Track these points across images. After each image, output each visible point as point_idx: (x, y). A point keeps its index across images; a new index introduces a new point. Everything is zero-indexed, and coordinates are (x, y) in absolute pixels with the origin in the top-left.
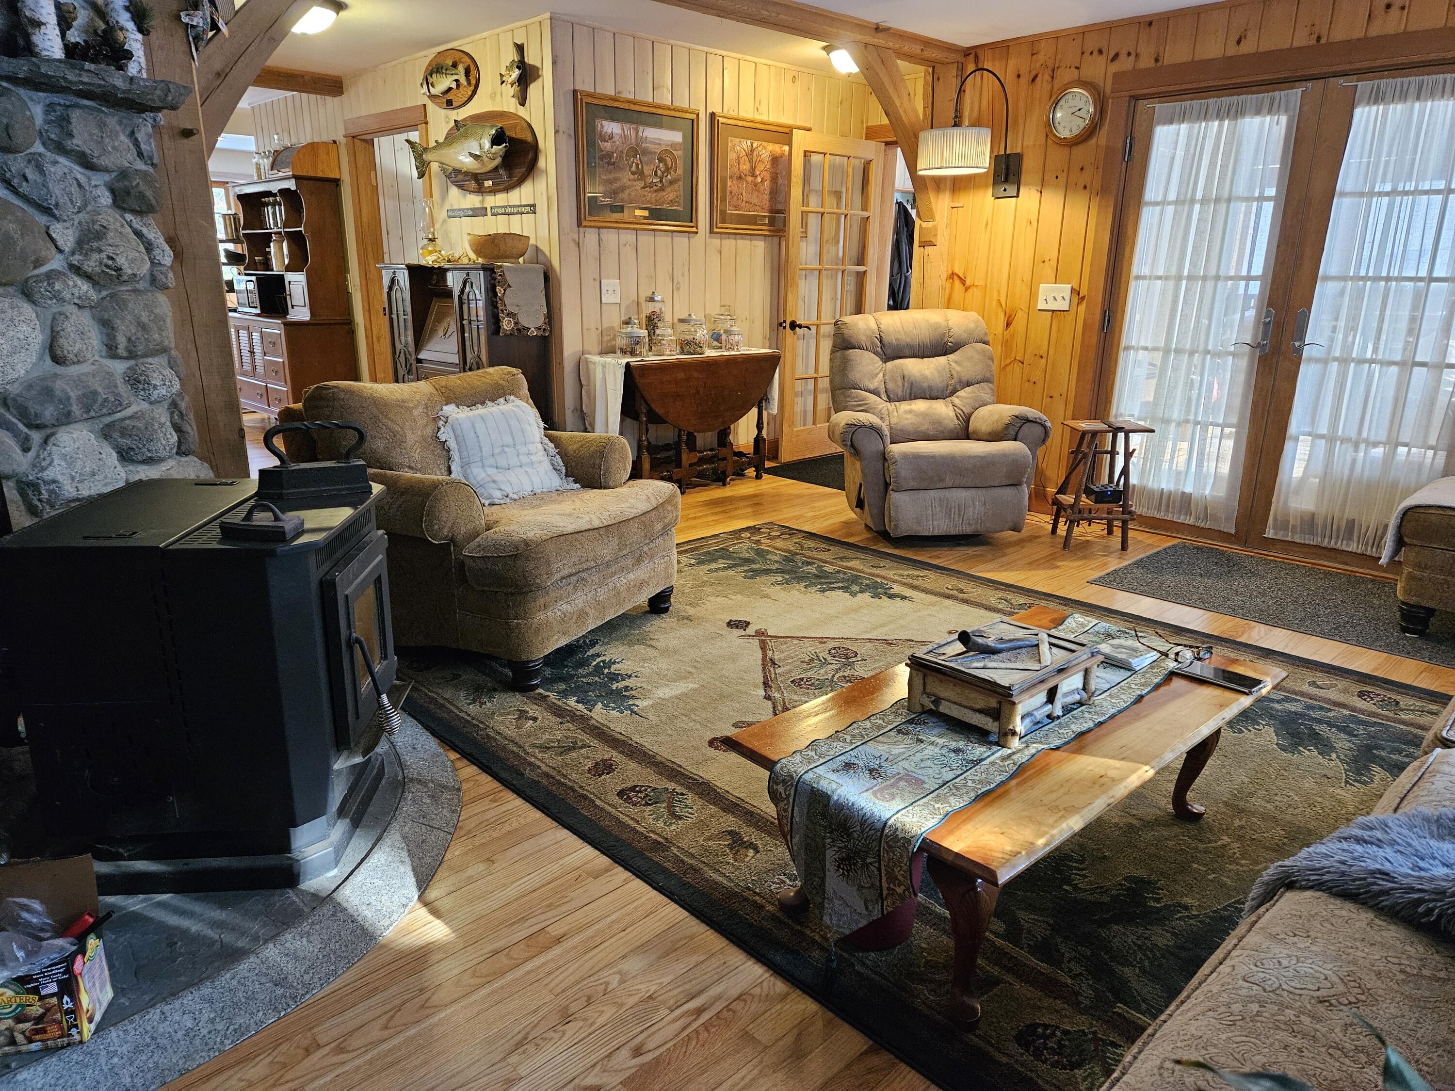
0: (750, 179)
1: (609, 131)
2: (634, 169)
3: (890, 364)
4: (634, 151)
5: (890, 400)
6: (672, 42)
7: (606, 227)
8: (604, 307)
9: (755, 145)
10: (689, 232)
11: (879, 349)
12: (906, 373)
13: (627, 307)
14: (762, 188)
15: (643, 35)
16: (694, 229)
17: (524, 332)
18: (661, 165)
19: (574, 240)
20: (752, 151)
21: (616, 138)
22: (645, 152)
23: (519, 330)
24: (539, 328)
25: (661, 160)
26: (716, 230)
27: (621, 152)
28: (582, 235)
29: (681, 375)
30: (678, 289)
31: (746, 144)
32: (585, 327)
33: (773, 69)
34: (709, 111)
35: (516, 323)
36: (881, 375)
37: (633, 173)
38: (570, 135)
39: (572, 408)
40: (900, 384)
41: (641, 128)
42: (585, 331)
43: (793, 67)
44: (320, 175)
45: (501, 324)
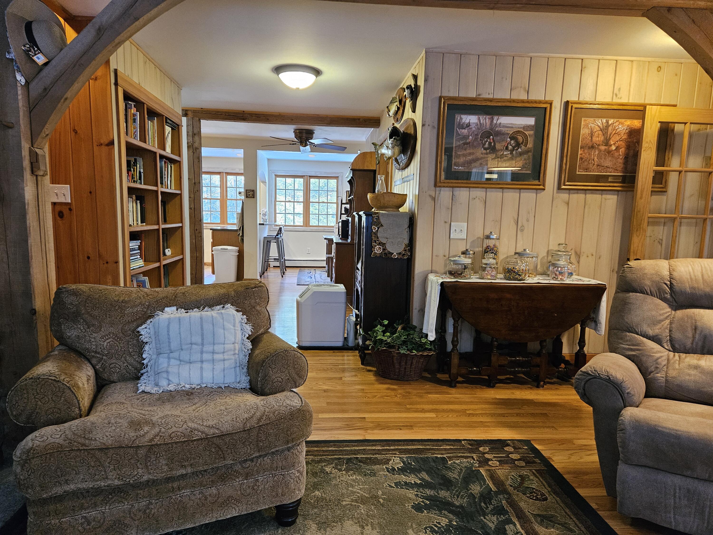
0: (603, 148)
1: (467, 121)
2: (487, 145)
3: (680, 313)
4: (487, 134)
5: (675, 350)
6: (531, 54)
7: (458, 187)
8: (451, 241)
9: (610, 122)
10: (537, 189)
11: (668, 296)
12: (699, 324)
13: (473, 242)
14: (616, 154)
15: (503, 53)
16: (541, 187)
17: (389, 255)
18: (512, 142)
19: (430, 196)
20: (608, 126)
21: (473, 126)
22: (498, 134)
23: (385, 253)
24: (400, 254)
25: (512, 138)
26: (563, 187)
27: (477, 135)
28: (437, 192)
29: (493, 296)
30: (522, 230)
31: (600, 122)
32: (434, 255)
33: (635, 64)
34: (565, 100)
35: (384, 250)
36: (668, 322)
37: (485, 149)
38: (434, 127)
39: (418, 309)
40: (690, 335)
41: (496, 118)
42: (434, 257)
43: (657, 59)
44: (366, 168)
45: (373, 250)
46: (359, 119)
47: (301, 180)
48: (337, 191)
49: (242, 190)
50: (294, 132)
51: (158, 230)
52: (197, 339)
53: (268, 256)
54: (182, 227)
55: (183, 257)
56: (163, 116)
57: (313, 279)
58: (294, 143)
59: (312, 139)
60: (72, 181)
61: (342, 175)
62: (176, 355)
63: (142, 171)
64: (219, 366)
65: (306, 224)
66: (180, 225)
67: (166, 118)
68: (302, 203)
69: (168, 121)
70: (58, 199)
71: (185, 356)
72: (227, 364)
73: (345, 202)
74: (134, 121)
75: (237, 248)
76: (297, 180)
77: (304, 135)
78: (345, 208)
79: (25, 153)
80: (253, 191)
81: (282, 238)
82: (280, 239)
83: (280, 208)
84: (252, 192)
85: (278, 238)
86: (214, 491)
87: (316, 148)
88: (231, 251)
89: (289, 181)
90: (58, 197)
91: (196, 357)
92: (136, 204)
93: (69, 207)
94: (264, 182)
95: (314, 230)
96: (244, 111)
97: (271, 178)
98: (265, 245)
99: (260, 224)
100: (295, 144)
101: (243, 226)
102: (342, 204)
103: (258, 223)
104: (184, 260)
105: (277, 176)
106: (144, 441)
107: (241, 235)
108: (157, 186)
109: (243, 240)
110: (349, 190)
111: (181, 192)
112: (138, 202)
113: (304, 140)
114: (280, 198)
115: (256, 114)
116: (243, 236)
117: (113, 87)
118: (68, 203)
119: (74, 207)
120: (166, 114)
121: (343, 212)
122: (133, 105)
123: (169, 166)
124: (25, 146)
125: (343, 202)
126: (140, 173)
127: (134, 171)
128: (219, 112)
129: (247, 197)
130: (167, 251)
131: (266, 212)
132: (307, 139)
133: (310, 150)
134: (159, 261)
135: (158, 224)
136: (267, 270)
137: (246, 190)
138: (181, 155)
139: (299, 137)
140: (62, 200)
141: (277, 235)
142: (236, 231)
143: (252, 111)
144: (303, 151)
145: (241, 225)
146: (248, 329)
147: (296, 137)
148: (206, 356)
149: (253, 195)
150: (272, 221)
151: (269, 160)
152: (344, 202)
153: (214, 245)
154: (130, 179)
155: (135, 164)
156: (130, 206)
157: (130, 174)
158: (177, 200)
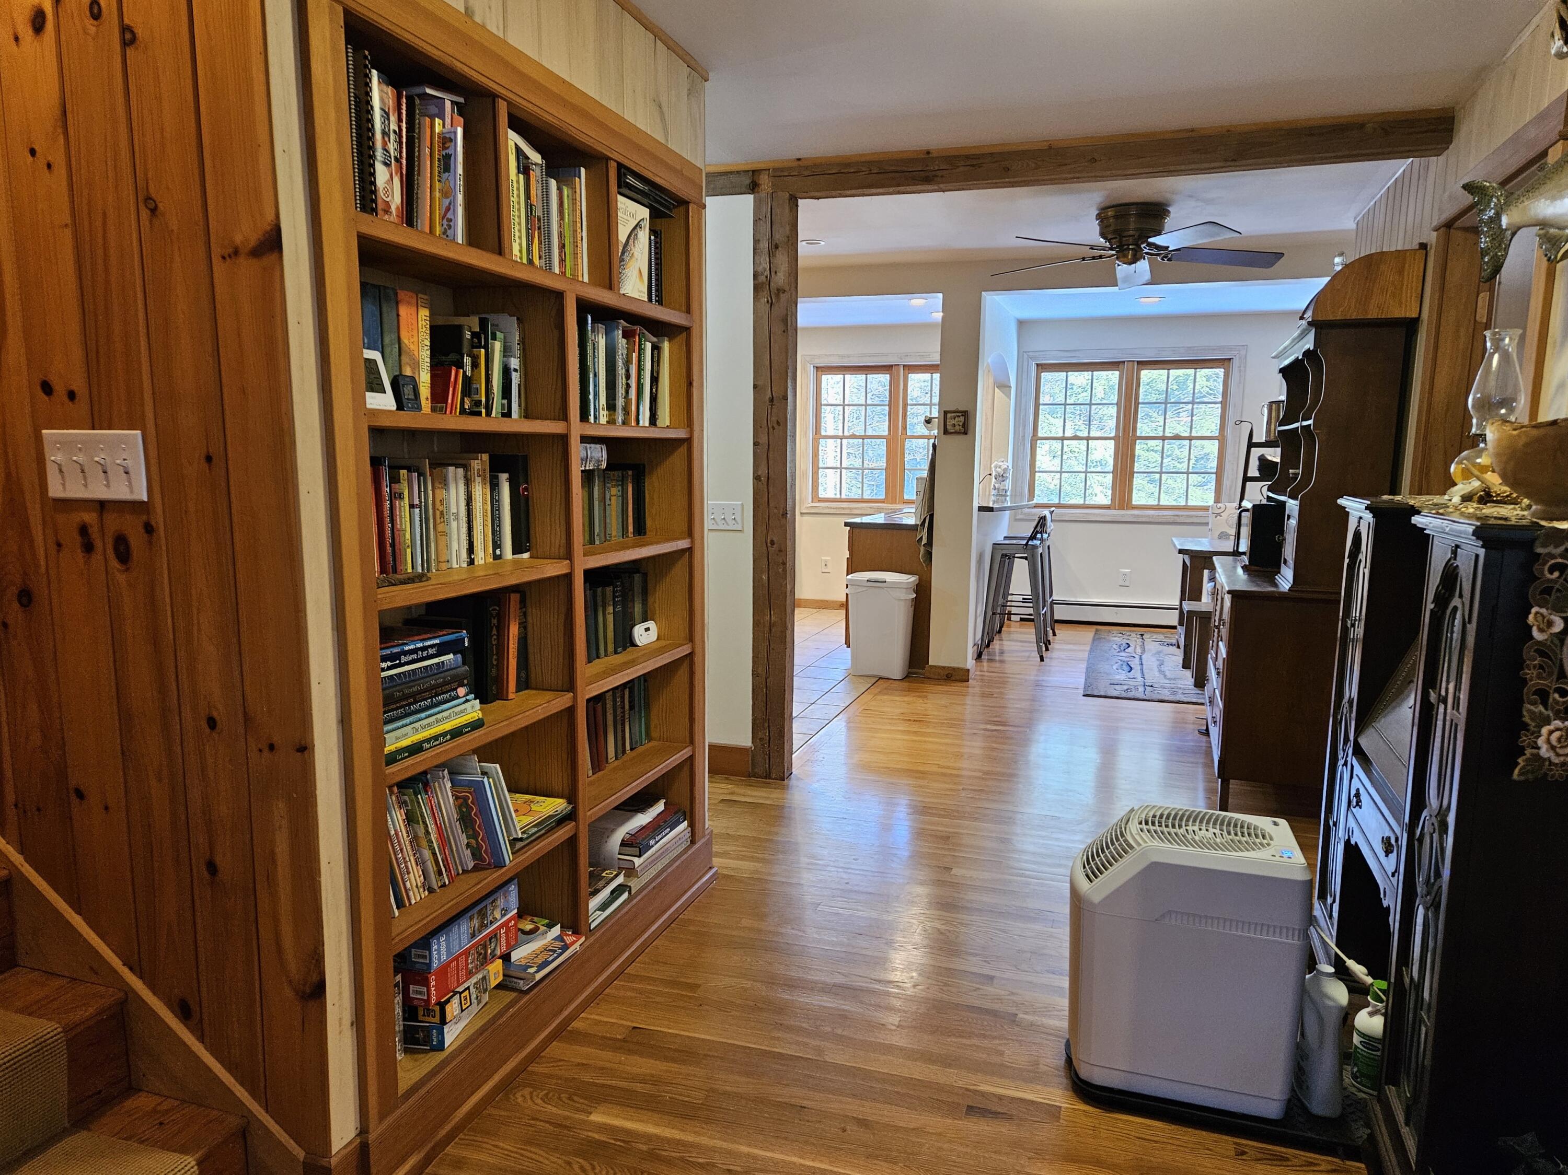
44: (1373, 313)
45: (1525, 739)
46: (1362, 126)
47: (1114, 376)
48: (1224, 404)
49: (935, 413)
50: (1098, 217)
51: (570, 576)
53: (1006, 594)
54: (690, 550)
55: (693, 648)
56: (608, 159)
57: (1136, 673)
58: (1097, 253)
59: (1158, 233)
60: (150, 415)
61: (1243, 353)
63: (514, 363)
65: (1122, 500)
66: (683, 544)
67: (620, 166)
68: (1112, 442)
69: (631, 180)
70: (108, 486)
73: (1263, 440)
74: (446, 163)
75: (912, 579)
76: (1102, 374)
77: (1132, 224)
78: (1262, 459)
80: (965, 414)
81: (1048, 543)
82: (1040, 550)
83: (1045, 457)
84: (962, 419)
85: (1035, 547)
87: (1169, 266)
88: (895, 586)
89: (1079, 379)
90: (107, 479)
92: (494, 486)
93: (145, 518)
94: (1004, 386)
95: (1144, 520)
96: (928, 153)
97: (1025, 376)
98: (996, 566)
99: (981, 509)
100: (1101, 257)
101: (932, 516)
102: (1251, 445)
103: (976, 505)
104: (697, 659)
105: (1042, 367)
107: (924, 541)
108: (564, 416)
109: (929, 554)
110: (1283, 397)
111: (691, 431)
112: (504, 477)
113: (1131, 240)
114: (1049, 424)
115: (967, 157)
116: (930, 543)
118: (142, 503)
119: (159, 520)
120: (619, 152)
121: (1253, 472)
122: (448, 104)
123: (649, 346)
125: (1254, 441)
126: (506, 372)
127: (475, 365)
128: (848, 165)
129: (946, 432)
130: (639, 629)
131: (1005, 470)
132: (1140, 237)
133: (1147, 276)
134: (570, 687)
135: (569, 556)
136: (1000, 632)
137: (946, 413)
138: (694, 305)
139: (1115, 231)
140: (119, 491)
141: (1033, 537)
142: (913, 528)
143: (957, 149)
144: (1127, 279)
145: (926, 514)
147: (1103, 235)
149: (964, 426)
150: (1021, 494)
151: (1022, 324)
152: (1260, 437)
153: (852, 568)
154: (455, 394)
155: (482, 339)
156: (455, 496)
157: (456, 377)
158: (677, 459)
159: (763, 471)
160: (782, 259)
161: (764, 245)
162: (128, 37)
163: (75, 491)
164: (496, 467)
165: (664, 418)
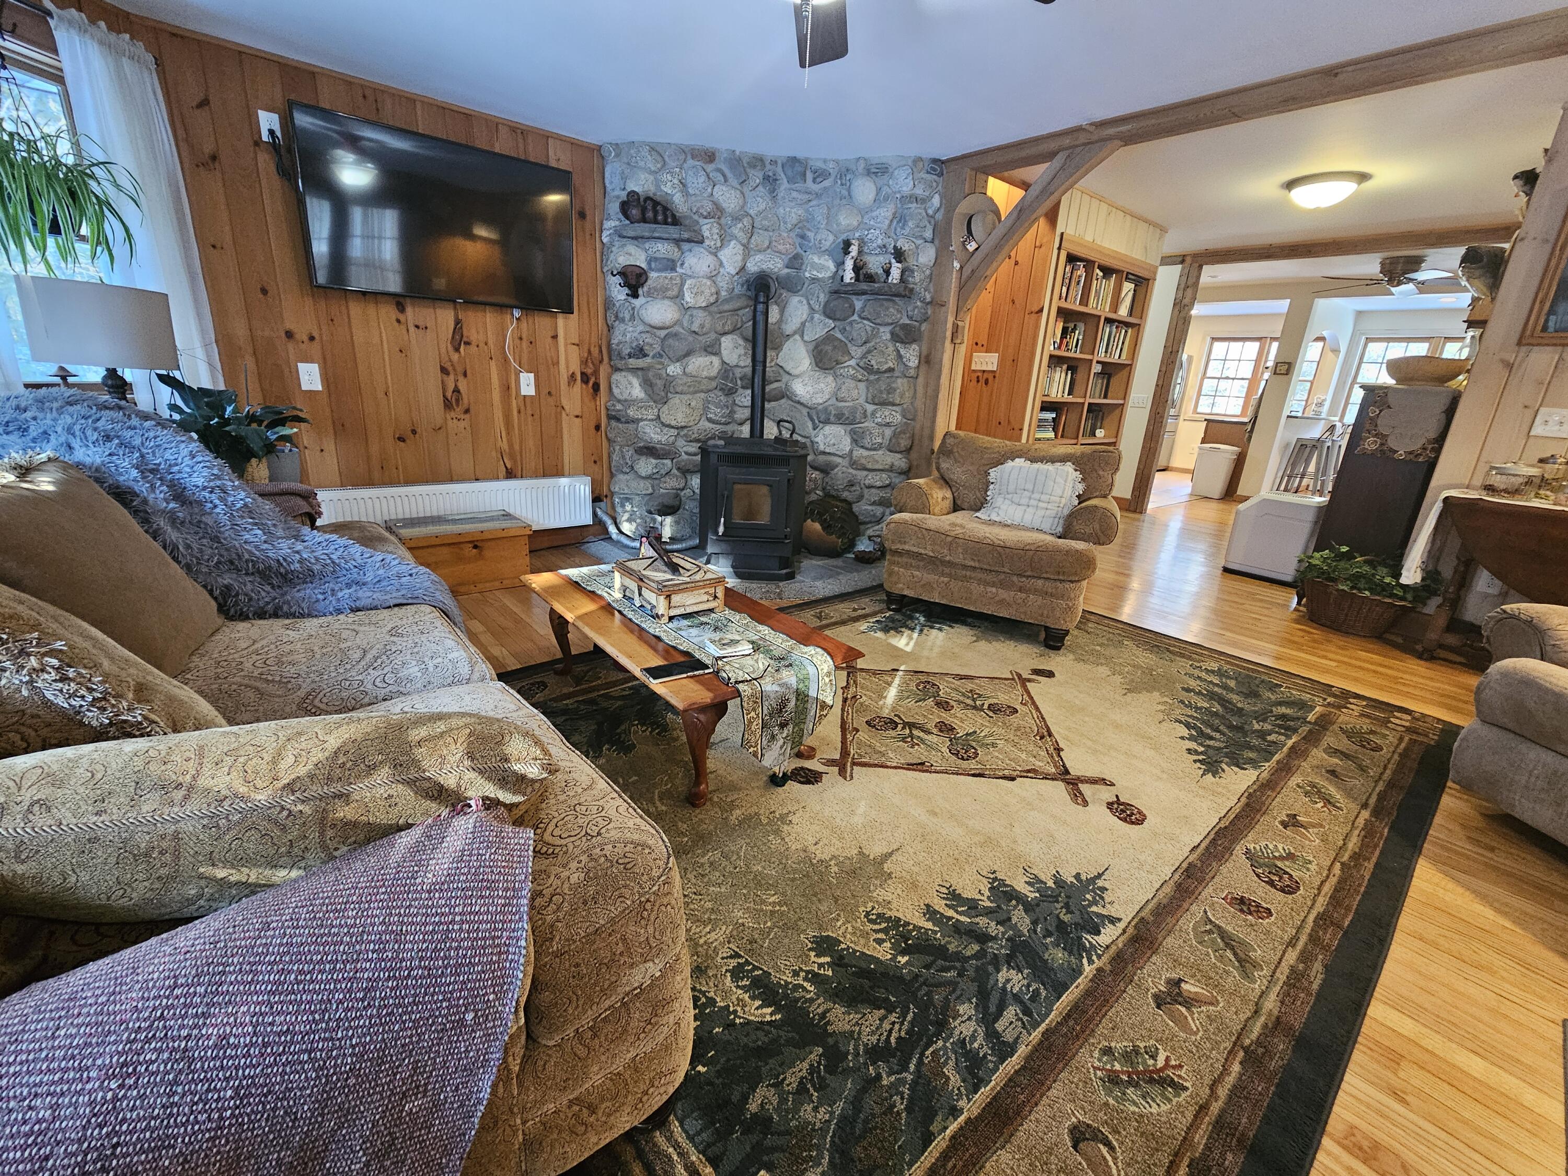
8: (1530, 439)
17: (1389, 454)
19: (1502, 361)
23: (1383, 451)
24: (1411, 453)
28: (1521, 354)
35: (1382, 444)
50: (1380, 263)
51: (1083, 404)
52: (1030, 486)
54: (1123, 405)
56: (1124, 272)
58: (1375, 282)
59: (1415, 272)
60: (1002, 350)
62: (1010, 496)
63: (1082, 337)
64: (1041, 513)
66: (1121, 402)
67: (1129, 273)
69: (1130, 276)
70: (987, 367)
71: (1016, 498)
72: (1048, 512)
74: (1079, 282)
75: (1238, 448)
77: (1401, 267)
79: (949, 326)
80: (1290, 364)
84: (1287, 367)
86: (994, 590)
87: (1423, 287)
88: (1227, 451)
90: (987, 365)
91: (1024, 501)
92: (1066, 374)
94: (1335, 351)
96: (1271, 245)
98: (1296, 451)
100: (1380, 284)
103: (1286, 412)
106: (953, 534)
107: (1249, 430)
108: (1092, 353)
109: (1250, 438)
111: (1134, 363)
112: (1070, 372)
113: (1398, 275)
115: (1288, 247)
116: (1252, 432)
117: (1056, 252)
118: (995, 370)
119: (998, 374)
120: (1129, 269)
123: (1124, 332)
124: (951, 319)
126: (1079, 340)
127: (1071, 339)
128: (1231, 251)
129: (1276, 373)
130: (1098, 431)
132: (1404, 274)
135: (1085, 397)
137: (1278, 363)
138: (1145, 315)
139: (1389, 270)
140: (990, 368)
141: (1322, 437)
145: (1253, 416)
146: (1080, 488)
147: (1381, 272)
148: (1033, 502)
149: (1288, 370)
151: (1359, 313)
153: (1204, 441)
154: (1063, 347)
155: (1074, 330)
156: (1058, 374)
157: (1065, 341)
158: (1125, 372)
159: (1160, 383)
160: (1189, 292)
161: (1182, 286)
162: (1016, 263)
163: (979, 368)
164: (1068, 369)
165: (1124, 356)
